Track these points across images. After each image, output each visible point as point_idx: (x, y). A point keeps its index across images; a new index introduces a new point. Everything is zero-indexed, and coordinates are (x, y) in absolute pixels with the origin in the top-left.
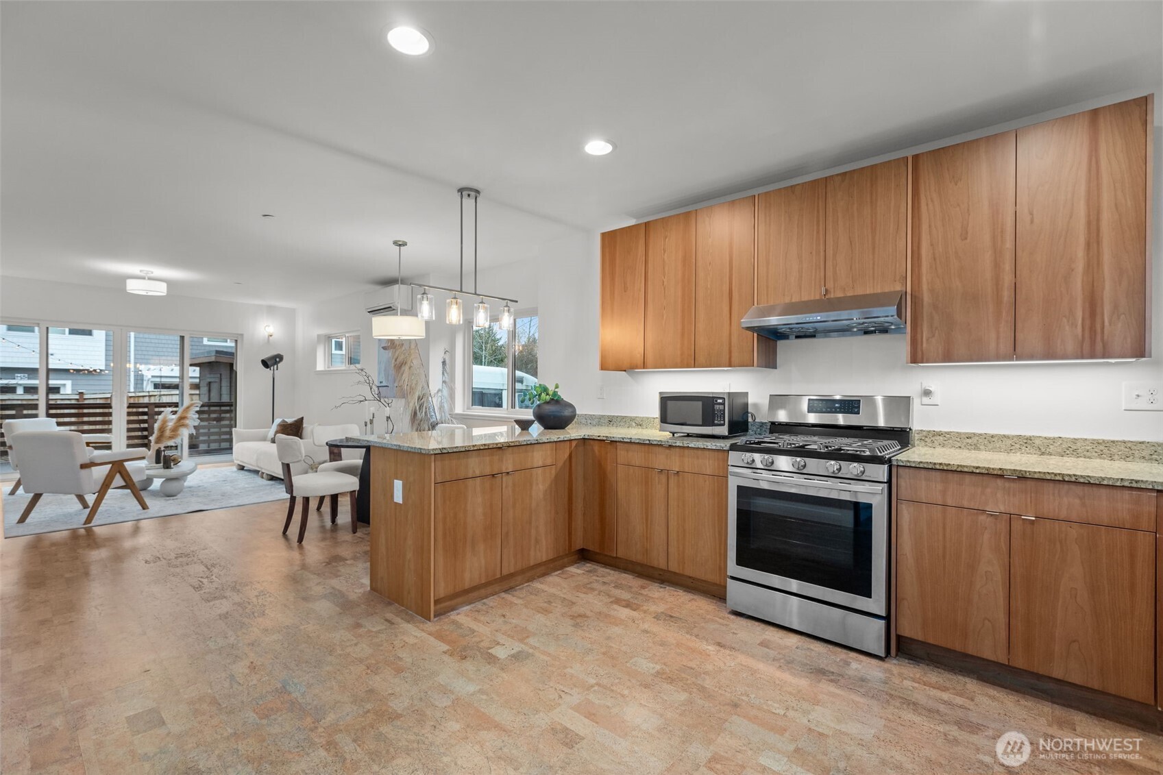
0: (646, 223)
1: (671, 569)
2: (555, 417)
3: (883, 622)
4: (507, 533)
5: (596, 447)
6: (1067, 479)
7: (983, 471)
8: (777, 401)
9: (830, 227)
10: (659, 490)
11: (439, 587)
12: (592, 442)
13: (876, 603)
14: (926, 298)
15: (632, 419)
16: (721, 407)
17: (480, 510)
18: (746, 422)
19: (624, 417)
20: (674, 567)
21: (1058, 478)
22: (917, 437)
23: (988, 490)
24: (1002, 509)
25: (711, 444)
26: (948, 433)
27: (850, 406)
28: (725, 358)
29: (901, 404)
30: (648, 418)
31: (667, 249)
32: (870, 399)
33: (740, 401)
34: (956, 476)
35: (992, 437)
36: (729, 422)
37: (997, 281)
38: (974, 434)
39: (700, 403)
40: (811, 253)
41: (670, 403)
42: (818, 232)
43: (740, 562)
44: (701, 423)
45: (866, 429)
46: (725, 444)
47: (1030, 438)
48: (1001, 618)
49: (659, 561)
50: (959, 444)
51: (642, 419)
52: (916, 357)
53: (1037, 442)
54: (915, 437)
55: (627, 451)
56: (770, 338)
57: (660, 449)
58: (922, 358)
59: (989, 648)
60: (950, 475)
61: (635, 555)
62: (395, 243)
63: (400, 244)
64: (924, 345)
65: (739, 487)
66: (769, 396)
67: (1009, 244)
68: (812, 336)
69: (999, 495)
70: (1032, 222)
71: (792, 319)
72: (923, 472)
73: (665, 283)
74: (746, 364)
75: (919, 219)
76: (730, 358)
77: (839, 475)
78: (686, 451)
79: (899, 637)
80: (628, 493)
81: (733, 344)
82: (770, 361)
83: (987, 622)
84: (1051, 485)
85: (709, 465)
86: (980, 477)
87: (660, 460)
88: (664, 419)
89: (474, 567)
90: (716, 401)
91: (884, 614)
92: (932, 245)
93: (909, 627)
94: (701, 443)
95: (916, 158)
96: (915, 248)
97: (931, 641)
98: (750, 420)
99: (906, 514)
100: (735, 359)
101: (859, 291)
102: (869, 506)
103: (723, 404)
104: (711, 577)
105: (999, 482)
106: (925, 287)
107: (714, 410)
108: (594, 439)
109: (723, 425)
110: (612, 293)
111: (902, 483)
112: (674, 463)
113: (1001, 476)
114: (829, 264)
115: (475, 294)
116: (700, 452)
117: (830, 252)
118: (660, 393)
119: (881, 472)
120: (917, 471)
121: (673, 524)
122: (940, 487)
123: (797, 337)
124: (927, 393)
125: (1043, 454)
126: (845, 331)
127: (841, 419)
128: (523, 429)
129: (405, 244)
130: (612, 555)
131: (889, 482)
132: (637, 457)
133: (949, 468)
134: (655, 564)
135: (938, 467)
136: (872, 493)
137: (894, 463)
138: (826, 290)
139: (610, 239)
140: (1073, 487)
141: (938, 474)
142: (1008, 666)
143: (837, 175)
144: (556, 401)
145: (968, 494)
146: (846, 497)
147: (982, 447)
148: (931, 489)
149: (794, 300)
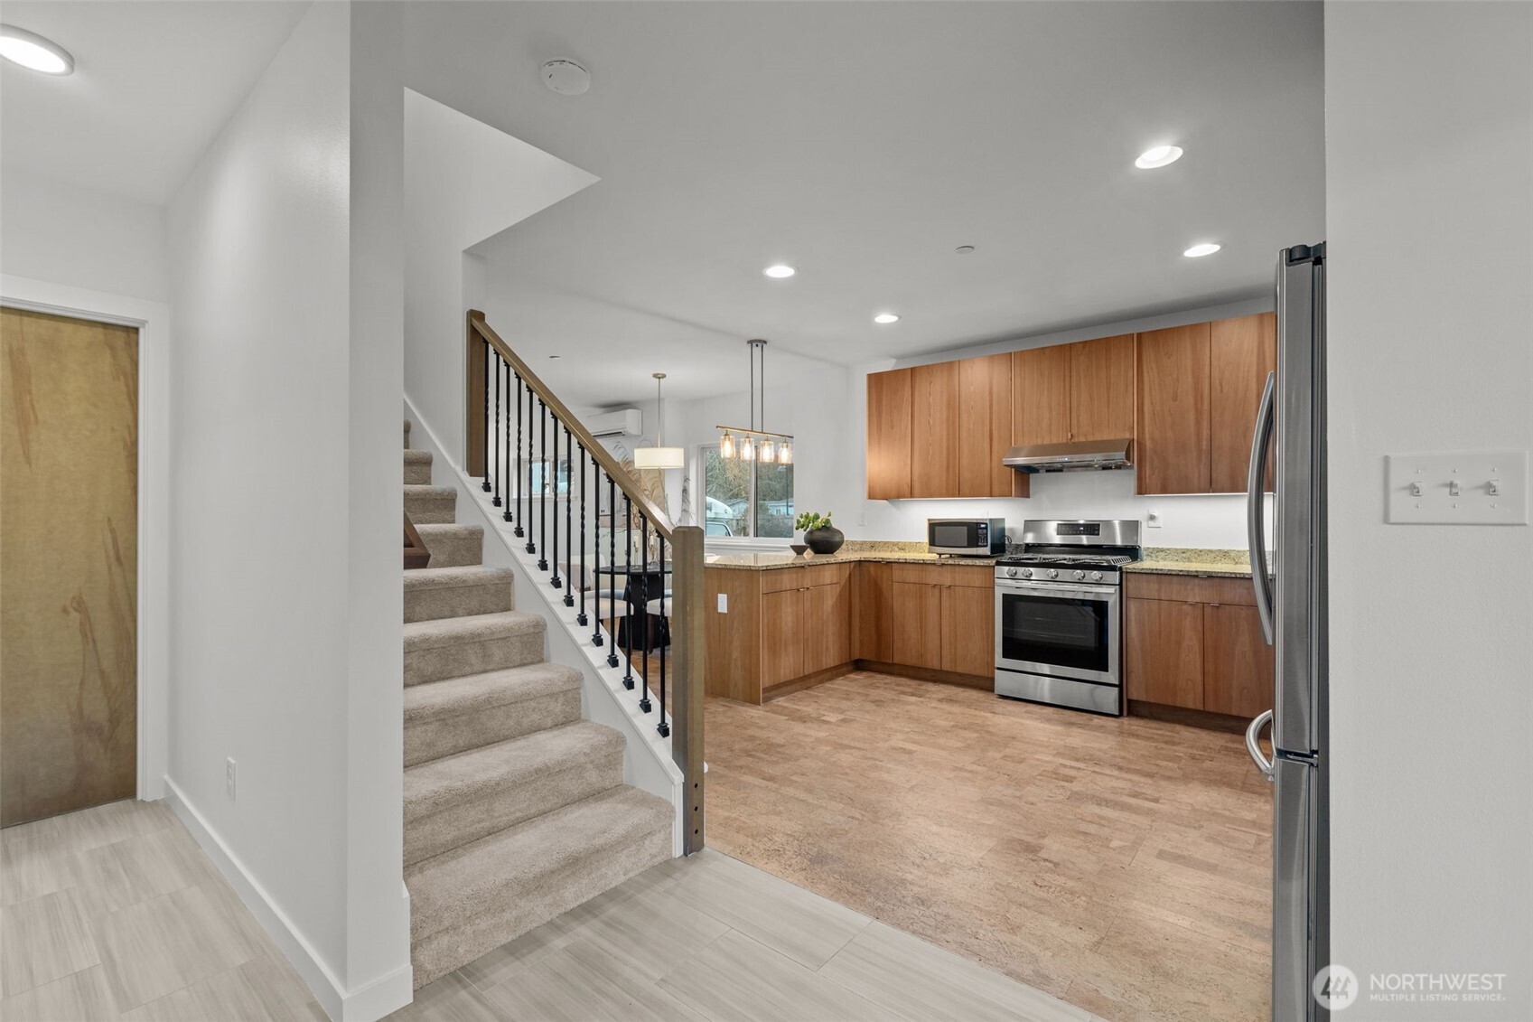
0: (912, 369)
1: (944, 668)
2: (828, 542)
3: (1117, 689)
4: (808, 640)
5: (872, 568)
6: (1238, 576)
7: (1185, 573)
8: (1030, 525)
9: (1074, 384)
10: (932, 602)
11: (765, 680)
12: (867, 564)
13: (1112, 676)
14: (1148, 444)
15: (895, 544)
16: (985, 531)
17: (790, 619)
18: (1004, 544)
19: (886, 543)
20: (946, 666)
21: (1233, 576)
22: (1145, 553)
23: (1189, 587)
24: (1198, 600)
25: (978, 562)
26: (1168, 549)
27: (1092, 529)
28: (987, 490)
29: (1132, 527)
30: (910, 543)
31: (932, 394)
32: (1109, 524)
33: (999, 526)
34: (1167, 577)
35: (1201, 551)
36: (991, 544)
37: (1199, 434)
38: (1188, 550)
39: (966, 528)
40: (1059, 404)
41: (937, 528)
42: (1064, 388)
43: (1006, 655)
44: (966, 545)
46: (992, 562)
47: (1227, 552)
48: (1199, 678)
49: (934, 663)
50: (1176, 558)
51: (905, 544)
52: (1142, 490)
54: (1143, 553)
55: (903, 570)
56: (1024, 474)
57: (933, 567)
58: (1146, 490)
59: (1192, 701)
60: (1163, 577)
61: (911, 660)
62: (655, 376)
63: (659, 377)
64: (1147, 480)
65: (1004, 595)
66: (1023, 522)
67: (1206, 407)
68: (1060, 470)
69: (1196, 590)
70: (1222, 391)
71: (1046, 459)
72: (1144, 576)
73: (931, 423)
74: (1005, 494)
75: (1143, 383)
76: (991, 489)
77: (1084, 581)
78: (957, 569)
79: (1129, 701)
80: (903, 607)
81: (993, 478)
82: (1024, 492)
83: (1189, 682)
84: (1229, 580)
85: (977, 579)
86: (1183, 578)
87: (933, 577)
88: (932, 542)
89: (788, 665)
90: (980, 526)
91: (1117, 683)
92: (1152, 404)
93: (1136, 693)
94: (969, 562)
95: (1139, 335)
96: (1140, 406)
97: (1152, 701)
98: (1007, 542)
99: (1133, 608)
100: (996, 490)
101: (1098, 437)
102: (1106, 603)
103: (986, 528)
104: (981, 671)
105: (1196, 581)
106: (1147, 436)
107: (977, 534)
108: (870, 561)
109: (986, 546)
110: (879, 428)
111: (1131, 585)
112: (946, 579)
113: (1197, 576)
114: (1074, 415)
115: (762, 432)
116: (969, 568)
117: (1074, 405)
118: (929, 520)
119: (1114, 577)
120: (1140, 576)
121: (945, 630)
122: (1156, 586)
123: (1047, 471)
124: (1152, 518)
125: (1237, 563)
126: (1088, 467)
127: (1085, 540)
128: (798, 554)
129: (664, 376)
130: (887, 661)
131: (1121, 585)
132: (911, 575)
133: (1162, 572)
134: (929, 665)
135: (1155, 572)
136: (1109, 593)
137: (1124, 570)
138: (1072, 435)
139: (876, 381)
140: (1242, 581)
141: (1155, 577)
142: (1204, 711)
143: (1080, 343)
144: (826, 527)
145: (1175, 591)
146: (1090, 597)
148: (1150, 589)
149: (1045, 442)
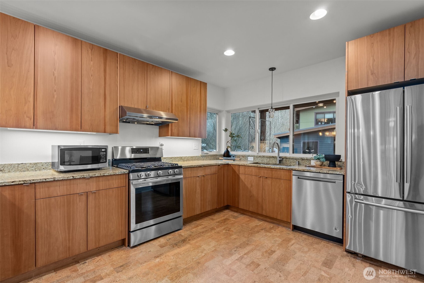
7: (198, 166)
10: (79, 205)
13: (181, 213)
16: (104, 153)
24: (200, 175)
26: (167, 158)
27: (146, 150)
28: (102, 128)
35: (175, 158)
37: (187, 116)
39: (91, 151)
40: (142, 90)
42: (144, 83)
45: (148, 159)
53: (183, 158)
58: (173, 135)
60: (192, 168)
64: (174, 131)
67: (189, 107)
69: (200, 172)
73: (56, 74)
74: (113, 132)
76: (105, 128)
81: (106, 121)
84: (207, 167)
85: (116, 183)
86: (197, 168)
90: (101, 150)
92: (175, 101)
95: (172, 72)
101: (158, 110)
103: (105, 151)
106: (174, 113)
107: (100, 155)
109: (106, 162)
113: (201, 167)
122: (190, 172)
125: (184, 161)
138: (147, 107)
141: (190, 169)
145: (195, 173)
147: (173, 161)
149: (135, 107)
